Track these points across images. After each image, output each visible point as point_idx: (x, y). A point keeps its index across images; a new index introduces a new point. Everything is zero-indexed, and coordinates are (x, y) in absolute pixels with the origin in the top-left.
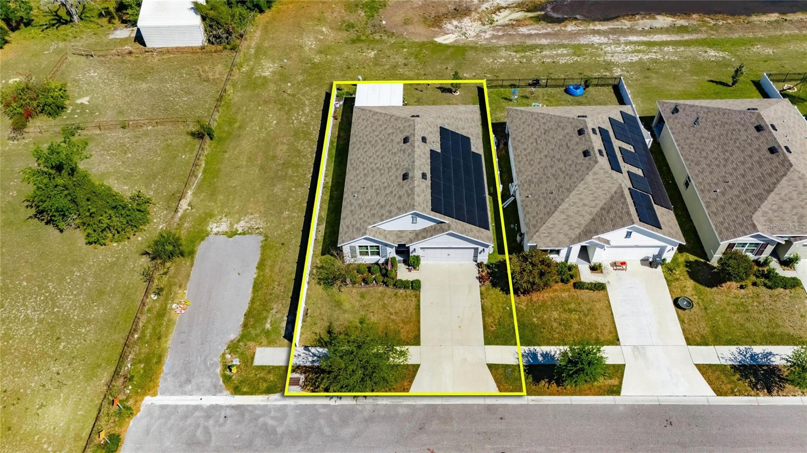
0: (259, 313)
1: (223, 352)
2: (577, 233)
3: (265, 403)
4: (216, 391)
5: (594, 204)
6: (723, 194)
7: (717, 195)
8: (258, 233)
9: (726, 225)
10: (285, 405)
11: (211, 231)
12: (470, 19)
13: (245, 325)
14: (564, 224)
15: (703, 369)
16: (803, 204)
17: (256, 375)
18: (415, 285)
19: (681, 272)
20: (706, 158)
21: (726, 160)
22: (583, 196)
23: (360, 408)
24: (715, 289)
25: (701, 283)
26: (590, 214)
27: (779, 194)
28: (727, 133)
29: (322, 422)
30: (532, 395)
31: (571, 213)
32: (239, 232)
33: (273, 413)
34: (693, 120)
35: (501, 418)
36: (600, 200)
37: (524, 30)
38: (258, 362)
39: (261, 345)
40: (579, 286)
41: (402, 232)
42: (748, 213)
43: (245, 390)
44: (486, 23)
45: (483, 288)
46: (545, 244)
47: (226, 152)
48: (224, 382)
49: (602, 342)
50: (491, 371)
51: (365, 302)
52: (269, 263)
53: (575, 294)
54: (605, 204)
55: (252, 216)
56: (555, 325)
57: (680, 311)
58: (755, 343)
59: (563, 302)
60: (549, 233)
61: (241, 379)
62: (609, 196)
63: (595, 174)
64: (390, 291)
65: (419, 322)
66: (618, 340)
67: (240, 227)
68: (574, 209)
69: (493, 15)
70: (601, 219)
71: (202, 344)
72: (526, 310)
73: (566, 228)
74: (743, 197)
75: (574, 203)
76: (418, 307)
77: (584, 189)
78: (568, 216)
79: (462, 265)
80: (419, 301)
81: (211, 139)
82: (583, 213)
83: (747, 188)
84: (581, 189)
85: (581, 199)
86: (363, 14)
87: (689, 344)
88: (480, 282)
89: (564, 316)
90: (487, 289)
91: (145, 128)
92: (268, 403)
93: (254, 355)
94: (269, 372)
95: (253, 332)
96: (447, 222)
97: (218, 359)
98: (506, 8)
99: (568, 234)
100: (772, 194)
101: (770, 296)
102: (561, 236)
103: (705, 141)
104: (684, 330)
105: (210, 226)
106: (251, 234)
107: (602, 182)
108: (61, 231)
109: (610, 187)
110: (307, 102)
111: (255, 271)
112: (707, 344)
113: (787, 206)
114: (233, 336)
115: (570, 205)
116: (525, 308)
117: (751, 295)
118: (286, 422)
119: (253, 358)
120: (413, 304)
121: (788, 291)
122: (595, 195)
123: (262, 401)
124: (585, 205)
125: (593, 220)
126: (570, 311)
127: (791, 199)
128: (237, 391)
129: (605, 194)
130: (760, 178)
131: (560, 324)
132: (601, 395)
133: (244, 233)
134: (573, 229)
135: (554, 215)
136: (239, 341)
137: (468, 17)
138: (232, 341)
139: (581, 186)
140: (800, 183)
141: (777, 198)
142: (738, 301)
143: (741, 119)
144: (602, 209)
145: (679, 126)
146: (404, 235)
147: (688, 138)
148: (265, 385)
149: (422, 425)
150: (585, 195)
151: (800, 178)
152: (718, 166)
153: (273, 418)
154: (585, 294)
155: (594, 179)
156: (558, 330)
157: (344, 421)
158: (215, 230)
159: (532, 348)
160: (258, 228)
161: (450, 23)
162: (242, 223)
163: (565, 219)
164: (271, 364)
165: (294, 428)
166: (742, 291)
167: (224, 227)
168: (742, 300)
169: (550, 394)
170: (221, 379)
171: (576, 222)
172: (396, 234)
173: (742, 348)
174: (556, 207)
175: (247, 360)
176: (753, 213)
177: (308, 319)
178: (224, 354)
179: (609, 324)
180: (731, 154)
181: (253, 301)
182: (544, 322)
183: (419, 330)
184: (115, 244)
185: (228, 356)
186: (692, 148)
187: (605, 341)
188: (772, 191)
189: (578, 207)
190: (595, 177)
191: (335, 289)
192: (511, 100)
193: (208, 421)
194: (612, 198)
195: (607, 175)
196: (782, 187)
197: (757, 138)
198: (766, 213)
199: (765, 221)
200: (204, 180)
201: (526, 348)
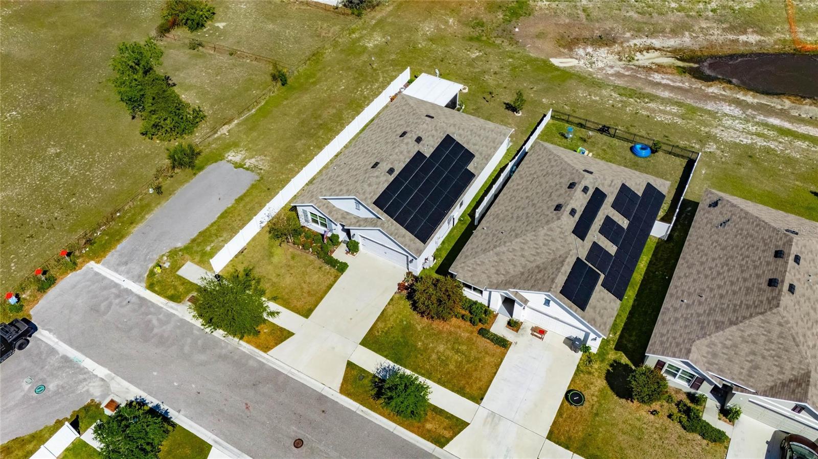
0: (210, 236)
1: (164, 253)
2: (500, 280)
3: (162, 306)
4: (137, 279)
5: (532, 259)
6: (688, 306)
7: (681, 305)
8: (258, 173)
9: (664, 339)
10: (174, 314)
11: (227, 158)
12: (608, 50)
13: (193, 241)
14: (493, 266)
16: (766, 353)
17: (173, 281)
18: (342, 267)
19: (599, 368)
20: (702, 263)
21: (719, 274)
22: (525, 247)
23: (223, 345)
24: (624, 401)
25: (612, 388)
26: (524, 267)
27: (743, 331)
28: (744, 247)
29: (189, 340)
30: (364, 406)
31: (504, 258)
32: (245, 167)
33: (161, 316)
34: (722, 219)
35: (323, 411)
36: (540, 258)
37: (657, 77)
38: (180, 273)
39: (193, 260)
40: (483, 333)
41: (348, 213)
42: (693, 336)
43: (156, 289)
44: (624, 59)
45: (398, 296)
46: (464, 277)
47: (287, 99)
48: (148, 276)
49: (465, 393)
50: (347, 367)
51: (292, 262)
52: (247, 199)
53: (474, 339)
54: (543, 263)
55: (264, 158)
56: (434, 356)
57: (566, 403)
59: (457, 340)
60: (474, 269)
61: (160, 279)
62: (551, 257)
63: (551, 230)
64: (318, 262)
65: (322, 298)
66: (482, 399)
67: (248, 163)
68: (511, 256)
69: (638, 54)
70: (529, 276)
71: (155, 240)
72: (420, 331)
73: (493, 270)
74: (703, 318)
75: (514, 250)
76: (330, 287)
77: (531, 240)
78: (501, 260)
79: (395, 267)
80: (335, 282)
81: (283, 85)
82: (517, 263)
83: (715, 311)
84: (528, 239)
85: (522, 249)
86: (501, 16)
87: (549, 438)
88: (399, 289)
89: (448, 353)
90: (400, 298)
91: (244, 60)
92: (165, 307)
93: (182, 266)
94: (183, 284)
95: (195, 248)
96: (383, 219)
97: (156, 257)
98: (656, 50)
99: (491, 277)
100: (734, 328)
101: (679, 437)
102: (484, 276)
103: (716, 246)
104: (555, 423)
105: (229, 154)
106: (253, 171)
107: (553, 240)
108: (133, 118)
109: (557, 249)
111: (233, 202)
112: (567, 448)
113: (745, 348)
114: (179, 245)
115: (508, 250)
116: (419, 330)
117: (658, 426)
118: (164, 327)
119: (180, 268)
120: (329, 282)
121: (705, 442)
122: (538, 251)
123: (162, 303)
124: (523, 256)
125: (522, 274)
126: (458, 351)
127: (754, 342)
128: (151, 287)
129: (550, 254)
130: (735, 305)
131: (439, 358)
132: (425, 438)
133: (247, 169)
134: (498, 274)
135: (488, 253)
136: (180, 250)
137: (607, 48)
138: (176, 248)
139: (530, 236)
140: (778, 329)
141: (738, 334)
142: (638, 424)
143: (770, 237)
144: (538, 267)
145: (705, 221)
146: (348, 217)
147: (702, 237)
148: (173, 292)
149: (257, 383)
150: (529, 247)
151: (780, 324)
152: (706, 277)
153: (158, 319)
154: (483, 342)
155: (546, 235)
156: (432, 363)
157: (204, 349)
158: (230, 158)
159: (397, 366)
160: (261, 169)
161: (584, 49)
162: (253, 160)
163: (496, 262)
164: (188, 279)
165: (166, 335)
166: (652, 417)
167: (238, 158)
168: (645, 426)
169: (380, 414)
170: (148, 273)
171: (505, 269)
172: (342, 214)
175: (176, 267)
176: (699, 339)
177: (240, 257)
178: (163, 255)
179: (485, 380)
180: (728, 271)
181: (213, 224)
182: (426, 349)
183: (316, 306)
184: (158, 142)
185: (165, 258)
186: (698, 249)
187: (468, 393)
188: (736, 324)
189: (515, 256)
190: (548, 233)
191: (277, 242)
192: (567, 138)
193: (115, 299)
194: (552, 260)
195: (562, 236)
196: (751, 325)
197: (768, 264)
198: (715, 345)
199: (708, 353)
200: (253, 115)
201: (392, 364)
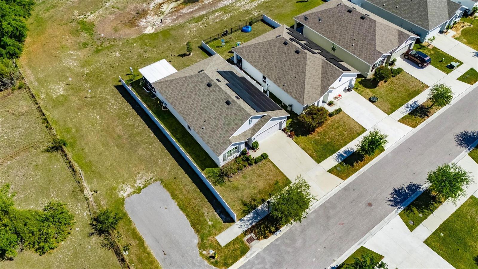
0: (199, 220)
1: (199, 253)
2: (320, 90)
3: (247, 260)
5: (317, 74)
6: (356, 45)
7: (354, 47)
8: (154, 181)
9: (368, 57)
10: (258, 254)
11: (123, 196)
12: (150, 15)
13: (197, 231)
14: (312, 89)
15: (402, 120)
16: (388, 35)
17: (229, 250)
18: (264, 157)
19: (361, 88)
20: (337, 33)
21: (346, 30)
22: (311, 72)
23: (294, 229)
24: (377, 87)
25: (371, 88)
26: (319, 79)
27: (379, 35)
28: (338, 19)
29: (283, 247)
30: (355, 172)
31: (312, 82)
32: (142, 187)
33: (256, 262)
34: (318, 19)
35: (354, 190)
36: (319, 70)
37: (184, 11)
38: (223, 243)
39: (216, 235)
40: (331, 115)
41: (245, 132)
42: (373, 49)
43: (231, 261)
44: (160, 15)
45: (294, 139)
46: (310, 102)
47: (83, 149)
48: (215, 266)
49: (360, 133)
50: (331, 173)
51: (248, 179)
52: (177, 192)
53: (332, 119)
54: (322, 71)
55: (140, 175)
56: (337, 137)
57: (374, 103)
58: (407, 101)
59: (332, 126)
60: (309, 96)
61: (223, 258)
62: (321, 67)
63: (309, 59)
64: (254, 167)
65: (281, 172)
66: (365, 128)
68: (312, 80)
69: (160, 9)
70: (326, 79)
71: (183, 257)
72: (320, 138)
73: (314, 90)
74: (366, 43)
75: (310, 77)
76: (275, 166)
77: (310, 68)
78: (311, 84)
79: (275, 135)
80: (272, 163)
82: (316, 80)
83: (364, 38)
84: (308, 69)
85: (311, 74)
86: (86, 35)
87: (389, 115)
88: (291, 138)
89: (337, 131)
90: (296, 139)
91: (5, 165)
92: (249, 259)
93: (218, 242)
94: (234, 244)
95: (205, 232)
96: (266, 114)
97: (200, 258)
98: (163, 3)
99: (316, 93)
100: (377, 36)
101: (397, 80)
102: (314, 95)
103: (331, 26)
104: (382, 110)
105: (120, 194)
106: (150, 183)
107: (314, 61)
108: (11, 259)
109: (319, 62)
110: (108, 97)
111: (174, 201)
112: (394, 111)
113: (384, 38)
114: (196, 240)
115: (309, 79)
116: (319, 138)
117: (390, 83)
118: (267, 261)
119: (218, 244)
120: (271, 165)
121: (400, 75)
122: (315, 69)
123: (245, 260)
124: (314, 76)
125: (322, 81)
126: (338, 128)
127: (383, 35)
128: (228, 265)
129: (319, 66)
130: (366, 32)
131: (339, 136)
132: (379, 155)
133: (145, 186)
134: (317, 89)
135: (305, 87)
136: (202, 241)
137: (148, 15)
138: (199, 244)
139: (308, 68)
142: (388, 88)
143: (339, 10)
144: (322, 74)
145: (313, 24)
146: (247, 133)
147: (322, 28)
148: (239, 252)
149: (327, 216)
150: (312, 71)
151: (381, 25)
152: (345, 34)
153: (258, 264)
154: (336, 117)
155: (310, 62)
156: (340, 139)
157: (293, 240)
158: (125, 195)
159: (337, 153)
160: (151, 179)
161: (141, 22)
162: (138, 182)
163: (311, 86)
164: (231, 240)
165: (273, 260)
166: (386, 83)
167: (129, 190)
168: (390, 87)
169: (362, 167)
170: (212, 266)
171: (316, 86)
172: (243, 135)
173: (405, 105)
174: (304, 83)
175: (217, 246)
176: (375, 47)
178: (201, 253)
179: (356, 124)
180: (347, 27)
181: (188, 216)
182: (332, 139)
183: (285, 176)
184: (63, 243)
185: (204, 252)
186: (327, 32)
187: (361, 132)
188: (375, 35)
189: (313, 78)
190: (310, 61)
191: (227, 183)
192: (221, 47)
194: (323, 67)
195: (314, 57)
196: (378, 31)
197: (352, 16)
198: (379, 45)
199: (381, 48)
200: (85, 173)
201: (335, 154)
